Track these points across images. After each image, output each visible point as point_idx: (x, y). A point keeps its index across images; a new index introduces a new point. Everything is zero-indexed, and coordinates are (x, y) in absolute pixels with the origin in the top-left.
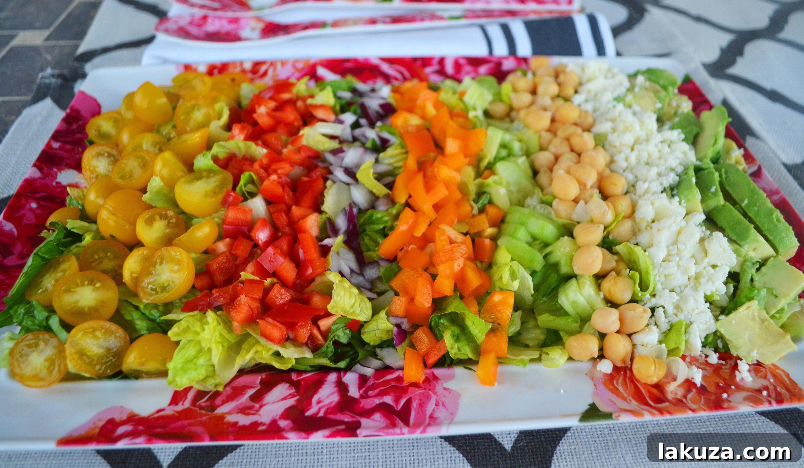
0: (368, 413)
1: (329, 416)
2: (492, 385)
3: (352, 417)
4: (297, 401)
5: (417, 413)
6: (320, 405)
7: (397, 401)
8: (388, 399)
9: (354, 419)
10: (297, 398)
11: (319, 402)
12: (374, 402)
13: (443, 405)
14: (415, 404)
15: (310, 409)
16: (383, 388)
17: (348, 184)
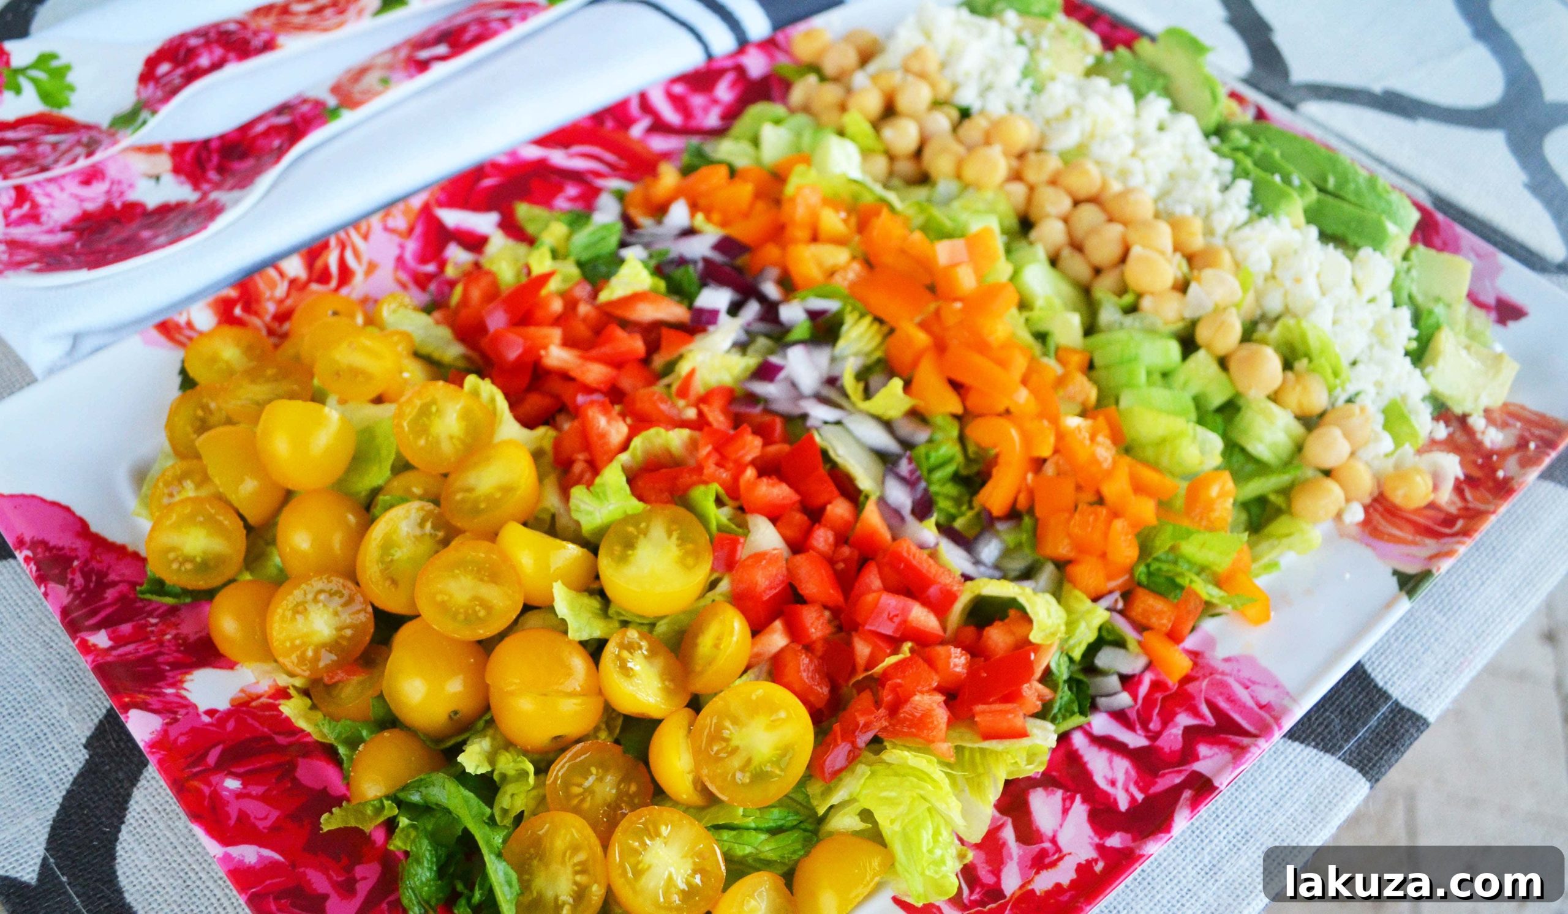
0: (1188, 754)
1: (1153, 790)
2: (1267, 618)
3: (1180, 772)
4: (1084, 801)
5: (1241, 713)
6: (1120, 784)
7: (1196, 713)
8: (1184, 720)
9: (1187, 773)
10: (1078, 798)
11: (1113, 783)
12: (1176, 736)
13: (1254, 683)
14: (1223, 704)
15: (1115, 800)
16: (1156, 711)
17: (838, 423)
